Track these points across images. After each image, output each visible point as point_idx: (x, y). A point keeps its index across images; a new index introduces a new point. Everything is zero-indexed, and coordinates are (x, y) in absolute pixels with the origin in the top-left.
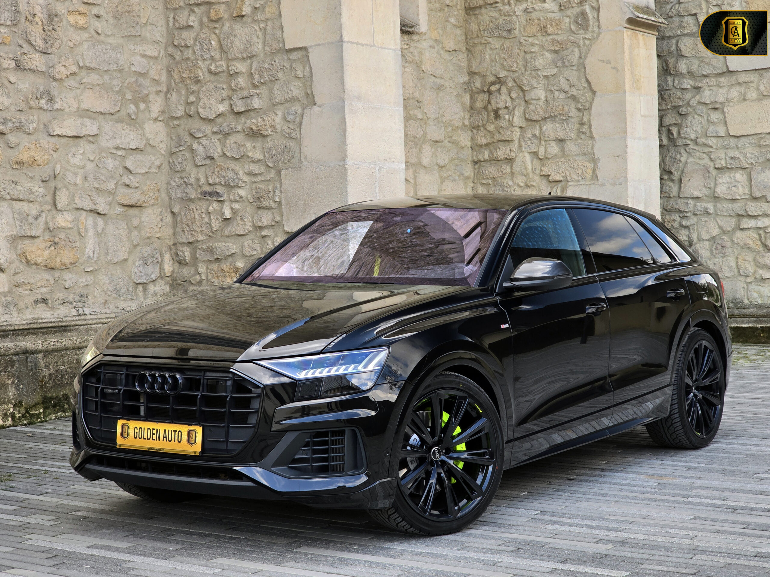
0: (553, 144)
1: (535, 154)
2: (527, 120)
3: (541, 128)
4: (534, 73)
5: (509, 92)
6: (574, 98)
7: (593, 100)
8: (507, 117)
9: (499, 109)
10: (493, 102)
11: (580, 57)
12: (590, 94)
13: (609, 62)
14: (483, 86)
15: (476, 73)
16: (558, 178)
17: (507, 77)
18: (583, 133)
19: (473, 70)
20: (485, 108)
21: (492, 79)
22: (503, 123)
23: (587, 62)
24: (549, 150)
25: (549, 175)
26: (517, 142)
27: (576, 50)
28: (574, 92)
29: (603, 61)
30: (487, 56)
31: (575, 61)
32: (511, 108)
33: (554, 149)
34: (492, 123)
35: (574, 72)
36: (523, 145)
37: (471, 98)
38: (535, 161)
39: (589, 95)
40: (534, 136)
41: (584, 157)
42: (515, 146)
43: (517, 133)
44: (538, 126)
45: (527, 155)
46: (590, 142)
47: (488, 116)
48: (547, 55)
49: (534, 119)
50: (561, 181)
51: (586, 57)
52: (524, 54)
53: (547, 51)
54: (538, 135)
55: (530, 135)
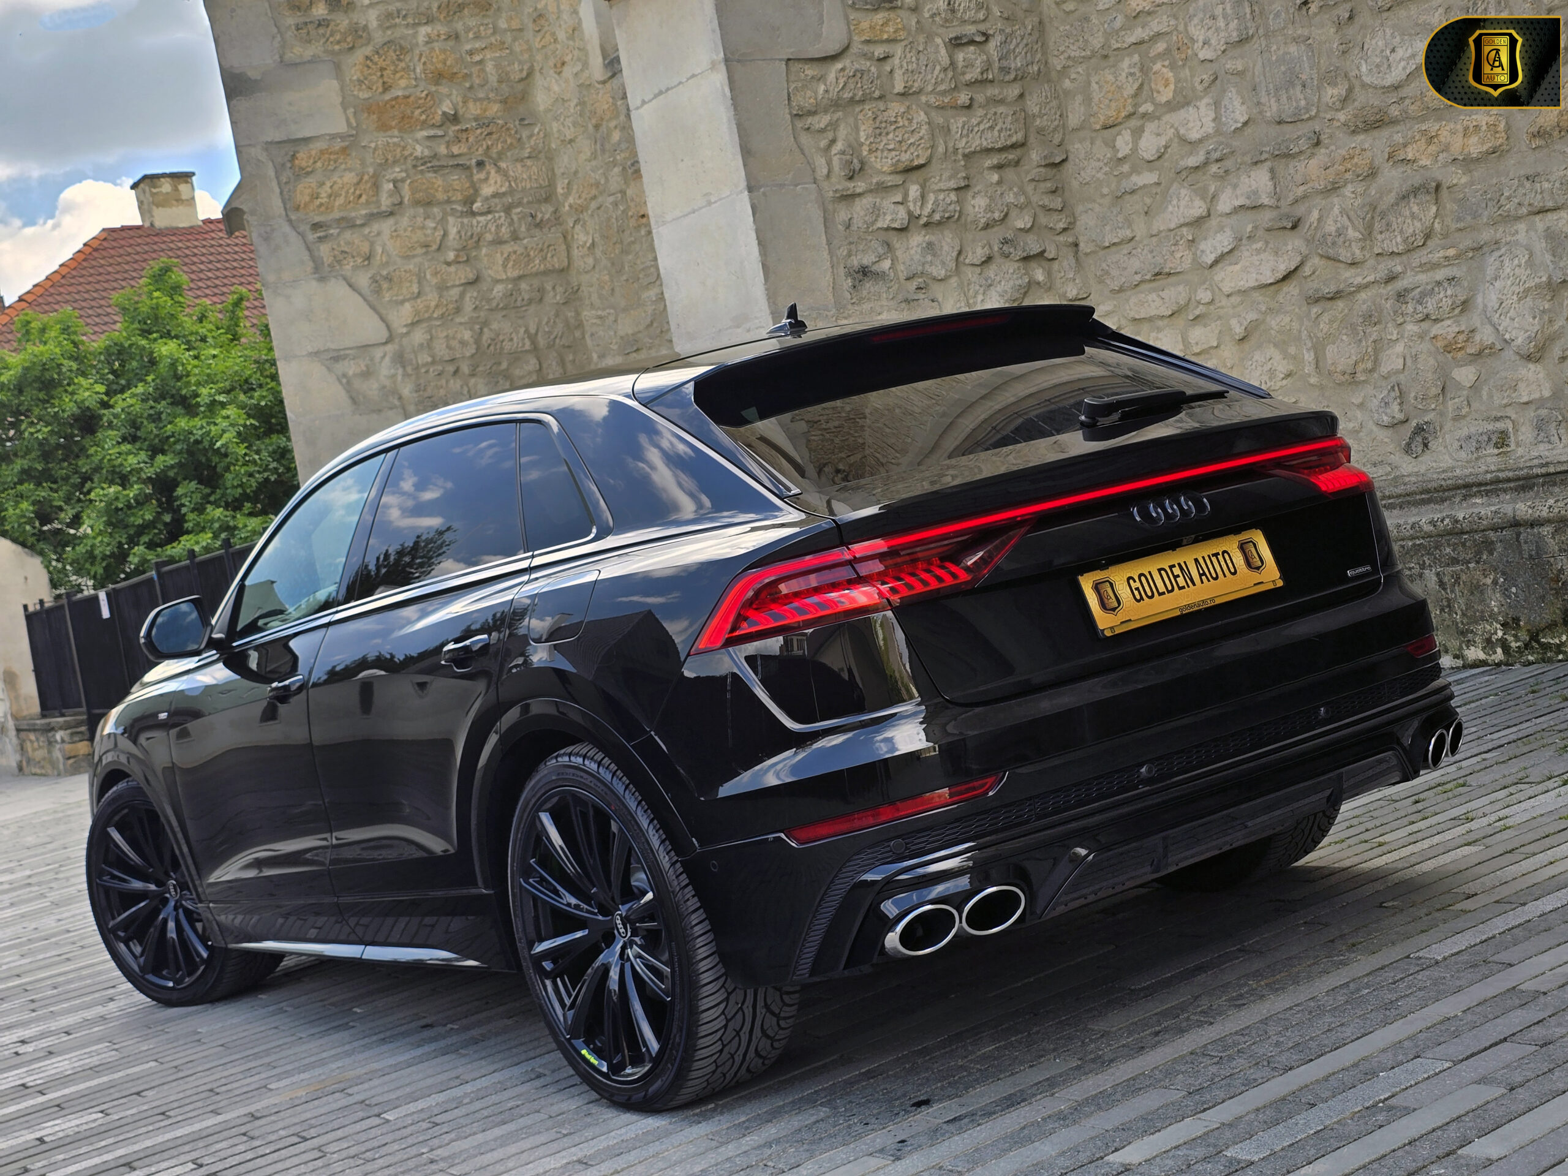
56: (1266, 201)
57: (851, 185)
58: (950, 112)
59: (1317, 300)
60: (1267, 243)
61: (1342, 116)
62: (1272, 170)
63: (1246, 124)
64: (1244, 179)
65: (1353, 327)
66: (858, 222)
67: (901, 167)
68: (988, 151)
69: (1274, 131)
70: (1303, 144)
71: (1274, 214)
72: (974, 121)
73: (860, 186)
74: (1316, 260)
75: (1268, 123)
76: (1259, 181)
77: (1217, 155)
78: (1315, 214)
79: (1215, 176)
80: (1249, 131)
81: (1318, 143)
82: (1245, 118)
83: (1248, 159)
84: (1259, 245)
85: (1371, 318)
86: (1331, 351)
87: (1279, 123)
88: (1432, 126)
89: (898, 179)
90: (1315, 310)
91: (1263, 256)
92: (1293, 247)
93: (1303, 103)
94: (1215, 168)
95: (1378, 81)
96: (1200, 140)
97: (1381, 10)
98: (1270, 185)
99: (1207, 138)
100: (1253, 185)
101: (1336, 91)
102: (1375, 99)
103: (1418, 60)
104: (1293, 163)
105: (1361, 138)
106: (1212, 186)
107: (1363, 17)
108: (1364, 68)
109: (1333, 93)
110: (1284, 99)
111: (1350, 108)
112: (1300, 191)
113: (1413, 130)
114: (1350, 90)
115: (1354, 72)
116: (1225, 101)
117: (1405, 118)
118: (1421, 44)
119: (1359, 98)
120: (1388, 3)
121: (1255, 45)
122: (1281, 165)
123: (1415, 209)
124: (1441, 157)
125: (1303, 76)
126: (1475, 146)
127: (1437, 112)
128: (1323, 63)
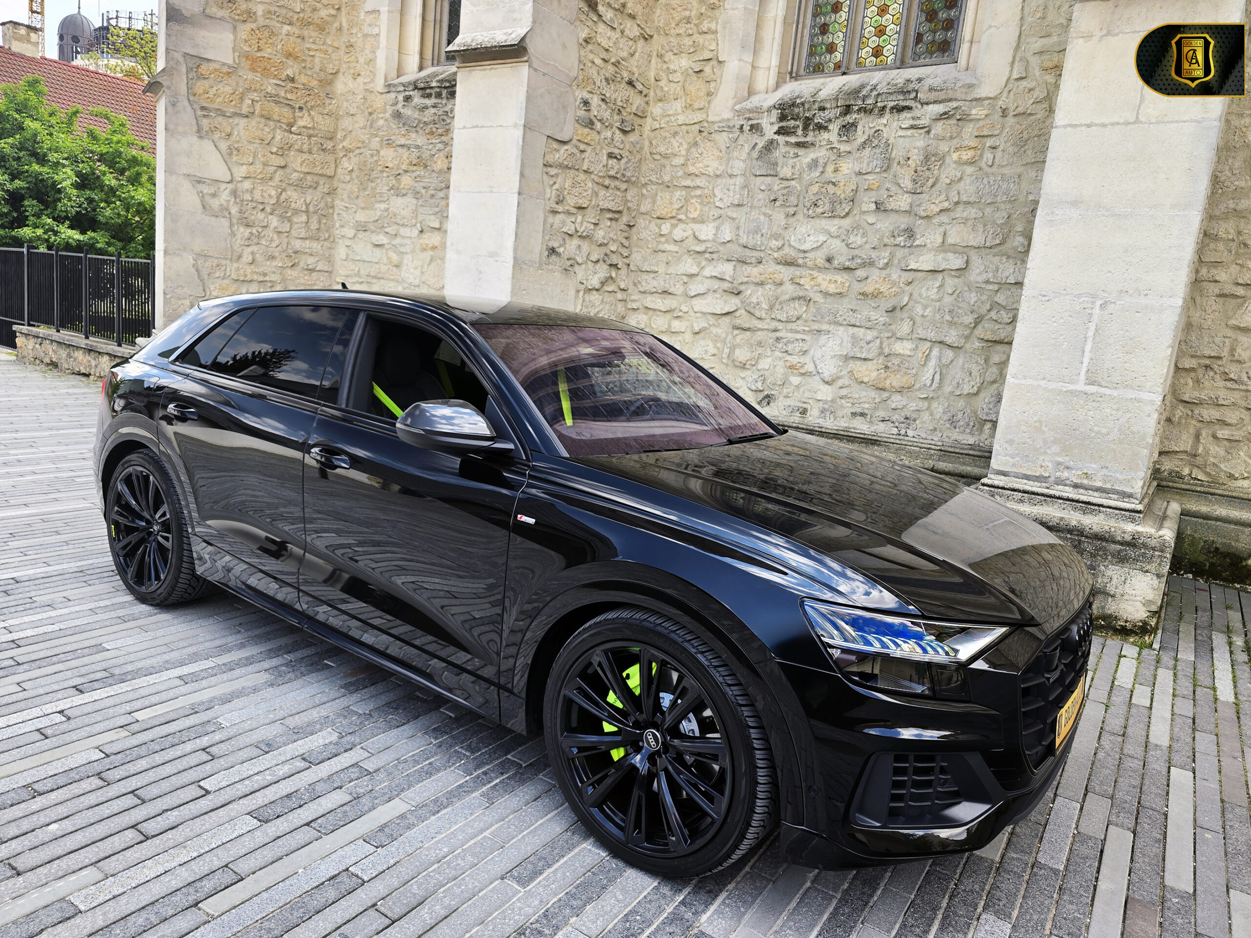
56: (728, 278)
57: (557, 206)
58: (601, 187)
59: (738, 328)
60: (722, 296)
61: (776, 255)
62: (735, 266)
63: (729, 242)
64: (720, 265)
65: (751, 345)
66: (556, 226)
67: (577, 205)
68: (609, 210)
69: (740, 249)
70: (753, 260)
71: (730, 285)
72: (608, 195)
73: (560, 208)
74: (743, 311)
75: (739, 245)
76: (727, 269)
77: (711, 250)
78: (749, 292)
79: (707, 259)
80: (729, 245)
81: (760, 262)
82: (729, 239)
83: (725, 257)
84: (718, 296)
85: (760, 344)
86: (737, 352)
87: (745, 247)
88: (815, 273)
89: (574, 211)
90: (736, 332)
91: (718, 301)
92: (733, 303)
93: (759, 243)
94: (707, 255)
95: (797, 246)
96: (704, 241)
97: (809, 216)
98: (732, 272)
99: (708, 241)
100: (724, 269)
101: (777, 243)
102: (793, 253)
103: (819, 244)
104: (745, 266)
105: (781, 267)
106: (704, 263)
107: (800, 216)
108: (793, 238)
109: (775, 244)
110: (751, 237)
111: (781, 253)
112: (745, 280)
113: (806, 272)
114: (783, 245)
115: (788, 238)
116: (722, 228)
117: (804, 266)
118: (822, 238)
119: (787, 250)
120: (814, 215)
121: (745, 209)
122: (739, 265)
123: (797, 305)
124: (815, 288)
125: (763, 231)
126: (832, 289)
127: (819, 269)
128: (775, 229)
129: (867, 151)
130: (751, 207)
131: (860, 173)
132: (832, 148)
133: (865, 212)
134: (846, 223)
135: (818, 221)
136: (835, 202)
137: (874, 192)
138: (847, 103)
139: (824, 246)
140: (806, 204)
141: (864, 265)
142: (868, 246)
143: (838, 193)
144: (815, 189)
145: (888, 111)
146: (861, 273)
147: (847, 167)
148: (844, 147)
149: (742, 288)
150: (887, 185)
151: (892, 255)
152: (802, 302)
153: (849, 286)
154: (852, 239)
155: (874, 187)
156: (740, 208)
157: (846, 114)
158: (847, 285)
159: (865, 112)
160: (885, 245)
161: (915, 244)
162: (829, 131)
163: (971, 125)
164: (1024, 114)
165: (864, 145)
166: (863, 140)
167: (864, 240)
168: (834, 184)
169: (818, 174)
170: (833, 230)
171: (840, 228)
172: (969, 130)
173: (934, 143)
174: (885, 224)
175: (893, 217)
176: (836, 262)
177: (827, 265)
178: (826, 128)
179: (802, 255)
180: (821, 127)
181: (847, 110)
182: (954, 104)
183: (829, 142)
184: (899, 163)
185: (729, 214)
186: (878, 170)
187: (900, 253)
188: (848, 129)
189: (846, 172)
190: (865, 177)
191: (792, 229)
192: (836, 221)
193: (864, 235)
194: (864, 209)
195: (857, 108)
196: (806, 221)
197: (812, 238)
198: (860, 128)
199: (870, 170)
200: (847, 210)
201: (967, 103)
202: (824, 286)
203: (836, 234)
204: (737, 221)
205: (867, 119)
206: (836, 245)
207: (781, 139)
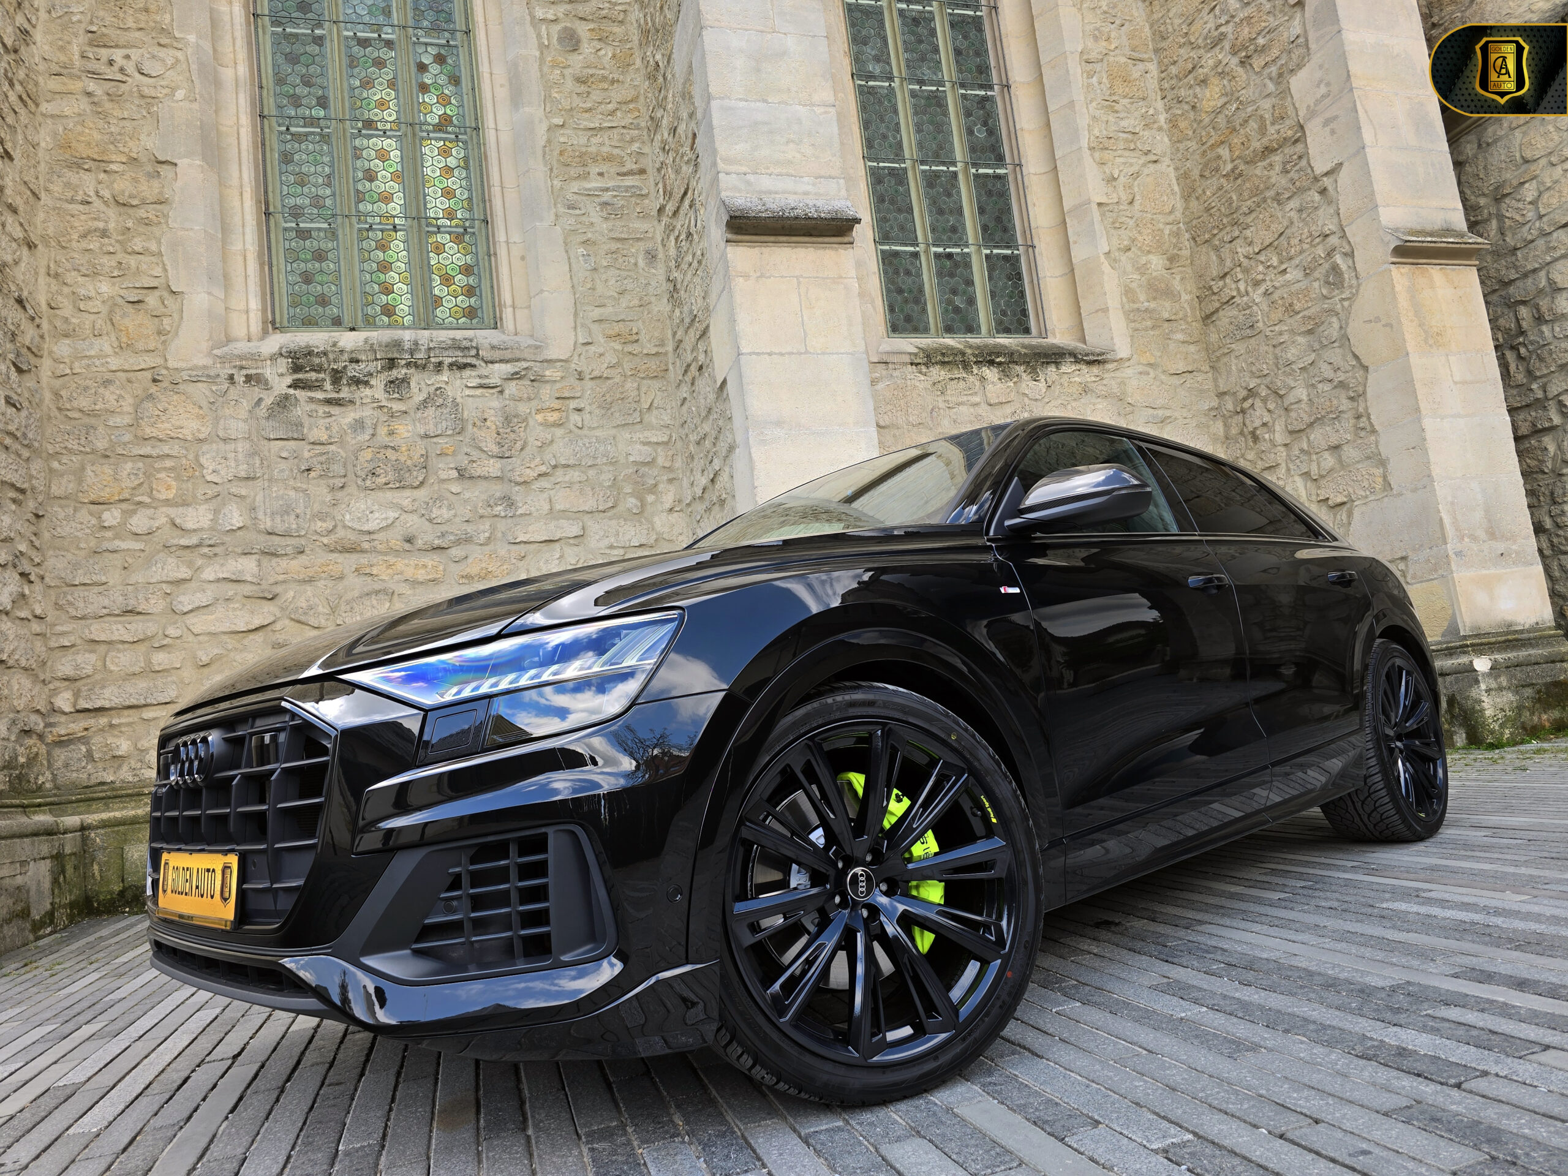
0: (1326, 455)
1: (1306, 475)
2: (1291, 432)
3: (1308, 438)
4: (1287, 369)
5: (1264, 401)
6: (1342, 385)
7: (1366, 378)
8: (1267, 436)
9: (1256, 429)
10: (1248, 422)
11: (1341, 327)
12: (1361, 372)
13: (1378, 320)
14: (1235, 406)
15: (1225, 393)
16: (1340, 499)
17: (1259, 385)
18: (1362, 429)
19: (1221, 390)
20: (1242, 433)
21: (1243, 393)
22: (1263, 446)
23: (1349, 330)
24: (1322, 464)
25: (1328, 499)
26: (1284, 465)
27: (1334, 319)
28: (1341, 376)
29: (1370, 321)
30: (1234, 368)
31: (1335, 335)
32: (1270, 424)
33: (1329, 460)
34: (1252, 449)
35: (1338, 350)
36: (1291, 466)
37: (1225, 425)
38: (1309, 484)
39: (1360, 374)
40: (1302, 451)
41: (1368, 462)
42: (1282, 470)
43: (1282, 452)
44: (1304, 438)
45: (1297, 479)
46: (1373, 438)
47: (1246, 441)
48: (1301, 339)
49: (1298, 428)
50: (1344, 503)
51: (1347, 324)
52: (1271, 349)
53: (1299, 334)
54: (1305, 447)
55: (1297, 453)
56: (250, 579)
60: (244, 605)
61: (325, 540)
62: (259, 561)
63: (239, 528)
64: (231, 561)
69: (263, 538)
70: (289, 551)
71: (254, 588)
74: (286, 622)
75: (259, 532)
76: (245, 566)
77: (210, 542)
79: (204, 555)
80: (240, 533)
81: (302, 552)
82: (241, 524)
83: (239, 550)
84: (236, 605)
87: (270, 534)
88: (392, 559)
91: (238, 613)
92: (267, 611)
93: (294, 526)
94: (206, 550)
95: (357, 526)
96: (195, 530)
97: (366, 489)
98: (256, 570)
99: (202, 529)
100: (240, 567)
101: (324, 525)
102: (353, 536)
103: (389, 522)
104: (275, 560)
105: (336, 555)
106: (200, 562)
107: (352, 489)
108: (348, 517)
109: (320, 525)
110: (278, 519)
111: (333, 537)
112: (281, 578)
113: (374, 559)
114: (335, 527)
115: (340, 517)
116: (226, 510)
117: (374, 550)
118: (392, 514)
119: (341, 533)
120: (374, 486)
121: (259, 483)
122: (265, 560)
123: (374, 602)
124: (396, 577)
125: (298, 511)
126: (421, 575)
127: (396, 552)
128: (316, 507)
129: (431, 411)
130: (270, 480)
131: (426, 436)
132: (381, 407)
133: (444, 480)
134: (422, 494)
135: (380, 494)
136: (400, 469)
137: (450, 458)
138: (390, 356)
139: (397, 523)
140: (359, 473)
141: (458, 542)
142: (457, 520)
143: (403, 459)
144: (367, 455)
145: (446, 368)
146: (456, 552)
147: (405, 430)
148: (397, 406)
149: (278, 589)
150: (466, 450)
151: (493, 529)
152: (381, 596)
153: (445, 570)
154: (435, 513)
155: (450, 452)
156: (251, 483)
157: (390, 368)
158: (441, 568)
159: (416, 366)
160: (481, 517)
161: (518, 513)
162: (371, 387)
163: (548, 386)
164: (600, 377)
165: (424, 405)
166: (421, 398)
167: (453, 512)
168: (393, 448)
169: (367, 437)
170: (406, 503)
171: (414, 500)
172: (546, 392)
173: (512, 403)
174: (476, 493)
175: (483, 484)
176: (420, 542)
177: (407, 546)
178: (366, 383)
179: (367, 538)
180: (357, 382)
181: (391, 364)
182: (525, 365)
183: (375, 400)
184: (474, 424)
185: (233, 490)
186: (449, 432)
187: (502, 525)
188: (397, 385)
189: (406, 435)
190: (435, 440)
191: (344, 506)
192: (407, 493)
193: (450, 507)
194: (443, 475)
195: (404, 362)
196: (362, 495)
197: (377, 515)
198: (413, 384)
199: (439, 432)
200: (421, 479)
201: (538, 364)
202: (409, 573)
203: (410, 508)
204: (248, 501)
205: (421, 376)
206: (413, 523)
207: (301, 394)
